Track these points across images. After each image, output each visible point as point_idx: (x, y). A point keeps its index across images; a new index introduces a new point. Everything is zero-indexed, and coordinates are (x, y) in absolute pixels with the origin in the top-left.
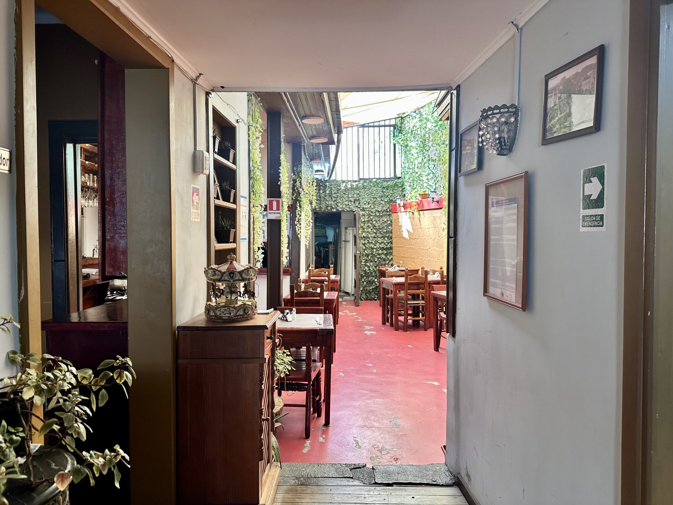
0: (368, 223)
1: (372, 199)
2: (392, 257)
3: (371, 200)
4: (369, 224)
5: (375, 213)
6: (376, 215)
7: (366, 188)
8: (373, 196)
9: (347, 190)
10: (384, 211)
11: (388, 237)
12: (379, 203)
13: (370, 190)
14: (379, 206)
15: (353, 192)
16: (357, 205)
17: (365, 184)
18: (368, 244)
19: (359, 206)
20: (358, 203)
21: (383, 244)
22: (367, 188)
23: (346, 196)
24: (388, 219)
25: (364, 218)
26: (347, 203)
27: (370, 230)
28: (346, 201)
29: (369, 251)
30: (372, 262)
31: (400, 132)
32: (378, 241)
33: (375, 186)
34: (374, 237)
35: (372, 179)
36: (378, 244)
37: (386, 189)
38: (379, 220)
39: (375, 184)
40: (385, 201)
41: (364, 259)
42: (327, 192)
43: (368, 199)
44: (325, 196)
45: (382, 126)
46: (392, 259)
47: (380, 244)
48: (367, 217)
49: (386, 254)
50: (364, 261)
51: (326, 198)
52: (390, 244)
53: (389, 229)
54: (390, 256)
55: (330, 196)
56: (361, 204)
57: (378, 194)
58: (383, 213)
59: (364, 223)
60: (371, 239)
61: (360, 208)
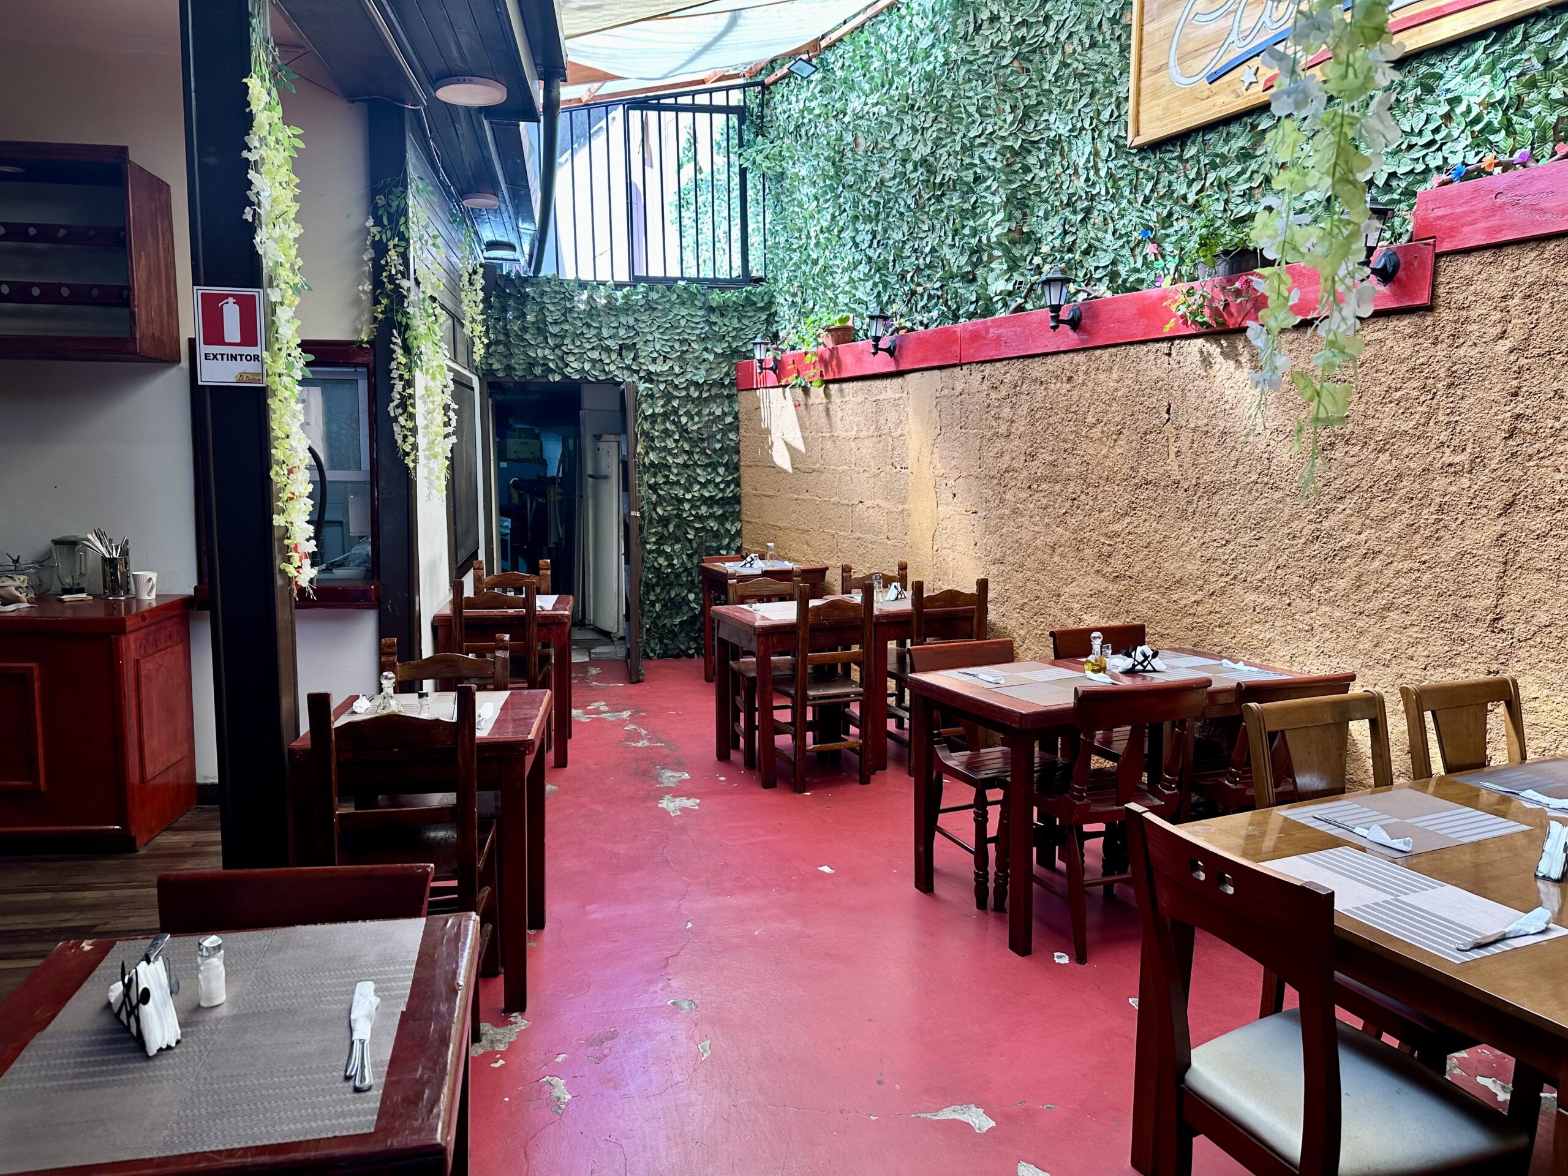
0: (664, 423)
1: (677, 345)
2: (738, 525)
3: (672, 347)
4: (668, 425)
5: (686, 388)
6: (688, 395)
7: (655, 309)
8: (679, 334)
9: (594, 312)
10: (715, 383)
11: (726, 465)
12: (697, 358)
13: (666, 315)
14: (697, 368)
15: (613, 319)
16: (628, 362)
17: (654, 296)
18: (666, 487)
19: (634, 367)
20: (632, 355)
21: (711, 487)
22: (660, 307)
23: (594, 332)
24: (726, 410)
25: (651, 406)
26: (595, 355)
27: (670, 444)
28: (593, 348)
29: (669, 508)
30: (678, 541)
31: (761, 130)
32: (695, 479)
33: (683, 303)
34: (685, 466)
35: (676, 280)
36: (696, 487)
37: (717, 312)
38: (699, 414)
39: (685, 296)
40: (716, 353)
41: (655, 534)
42: (530, 318)
43: (663, 346)
44: (524, 329)
45: (702, 109)
46: (739, 533)
47: (704, 485)
48: (662, 402)
49: (722, 519)
50: (654, 539)
51: (528, 336)
52: (732, 486)
53: (731, 440)
54: (732, 524)
55: (541, 329)
56: (643, 361)
57: (693, 328)
58: (709, 390)
59: (653, 423)
60: (675, 471)
61: (637, 372)
